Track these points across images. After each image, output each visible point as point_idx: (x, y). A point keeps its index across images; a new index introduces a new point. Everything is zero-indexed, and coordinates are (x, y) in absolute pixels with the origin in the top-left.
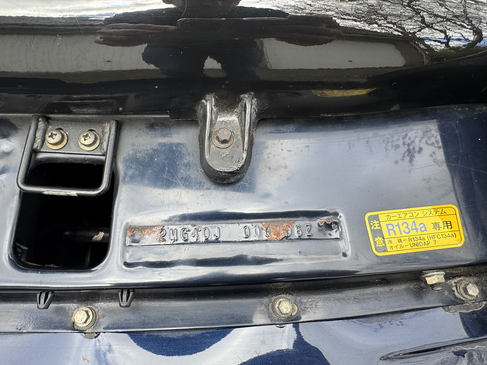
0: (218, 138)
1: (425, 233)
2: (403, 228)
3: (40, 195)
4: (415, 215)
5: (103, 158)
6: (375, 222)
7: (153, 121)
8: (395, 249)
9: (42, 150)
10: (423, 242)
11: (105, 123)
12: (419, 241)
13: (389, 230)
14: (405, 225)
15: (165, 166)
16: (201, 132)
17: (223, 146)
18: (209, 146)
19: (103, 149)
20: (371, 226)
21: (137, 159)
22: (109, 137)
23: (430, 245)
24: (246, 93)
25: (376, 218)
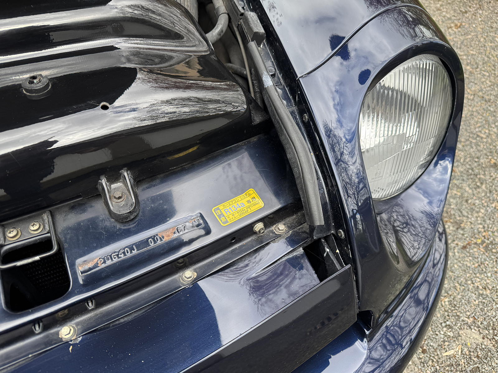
0: (115, 197)
1: (244, 207)
2: (233, 209)
3: (15, 267)
4: (237, 201)
5: (49, 235)
6: (218, 211)
7: (72, 205)
8: (232, 220)
9: (6, 244)
10: (245, 211)
11: (43, 214)
12: (243, 212)
13: (226, 212)
14: (234, 207)
15: (89, 226)
16: (104, 199)
17: (119, 200)
18: (112, 204)
19: (47, 229)
20: (216, 214)
21: (70, 228)
22: (48, 221)
23: (248, 212)
24: (122, 169)
25: (218, 209)
